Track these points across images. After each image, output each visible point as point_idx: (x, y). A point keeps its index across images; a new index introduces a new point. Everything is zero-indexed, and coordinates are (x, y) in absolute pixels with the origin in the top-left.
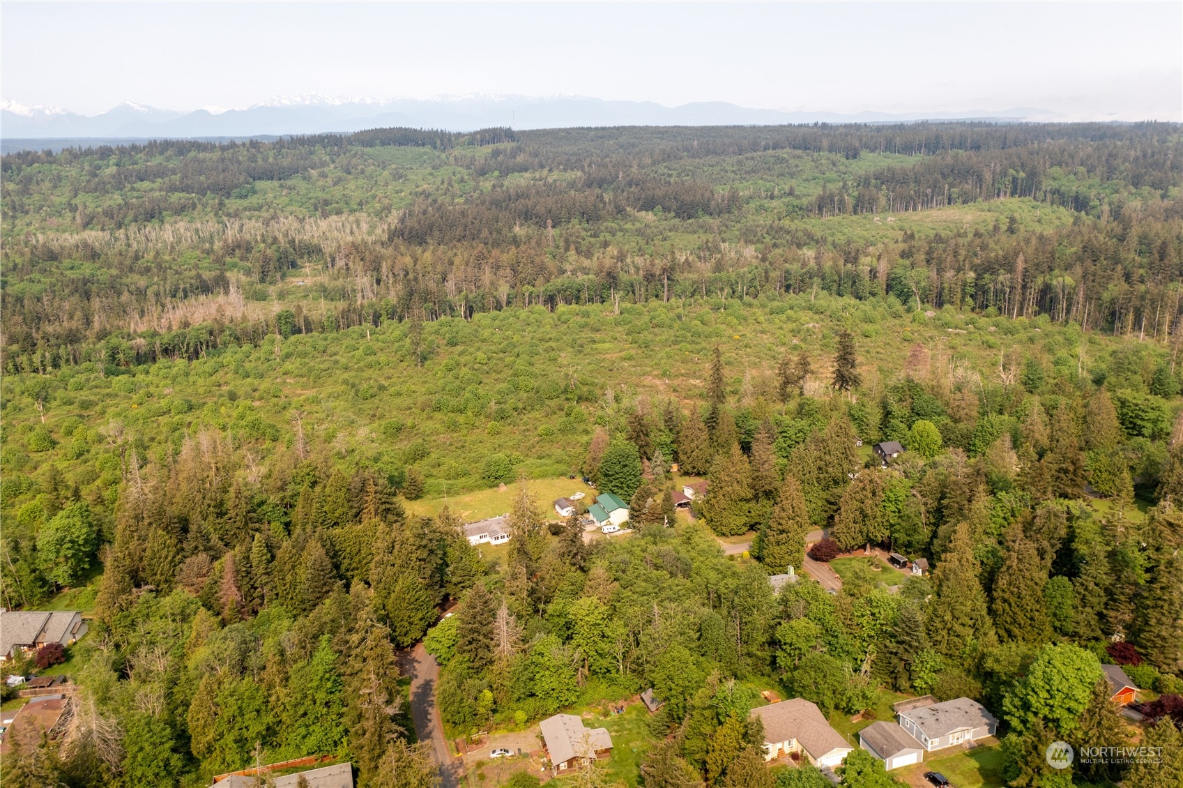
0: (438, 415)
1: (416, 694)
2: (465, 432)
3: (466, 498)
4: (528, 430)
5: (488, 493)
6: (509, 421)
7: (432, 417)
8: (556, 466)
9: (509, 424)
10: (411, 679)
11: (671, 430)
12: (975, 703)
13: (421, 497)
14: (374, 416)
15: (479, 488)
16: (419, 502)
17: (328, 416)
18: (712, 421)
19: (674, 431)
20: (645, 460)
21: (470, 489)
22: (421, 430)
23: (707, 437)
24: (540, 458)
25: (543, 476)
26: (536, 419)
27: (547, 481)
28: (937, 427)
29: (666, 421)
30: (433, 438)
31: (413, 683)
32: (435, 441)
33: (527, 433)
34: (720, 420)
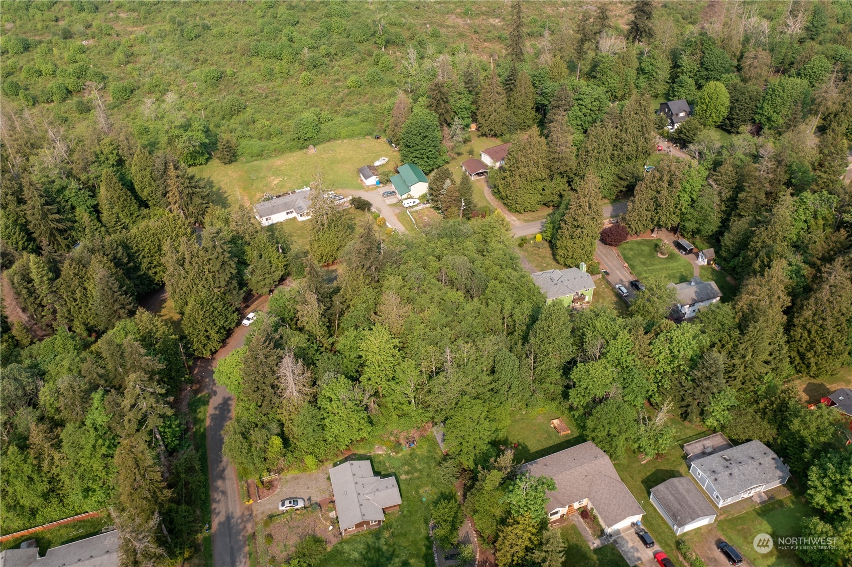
0: (256, 61)
1: (214, 417)
2: (279, 81)
3: (278, 162)
4: (338, 80)
5: (298, 154)
6: (320, 70)
7: (250, 63)
8: (363, 125)
9: (321, 73)
10: (210, 396)
11: (470, 92)
12: (769, 450)
13: (236, 161)
14: (197, 60)
15: (291, 150)
16: (233, 166)
17: (155, 59)
18: (510, 83)
19: (474, 93)
20: (445, 127)
21: (280, 152)
22: (240, 79)
23: (505, 100)
24: (348, 116)
25: (351, 136)
26: (347, 67)
27: (355, 141)
28: (727, 86)
29: (466, 83)
30: (251, 88)
31: (211, 401)
32: (252, 92)
33: (337, 84)
34: (518, 82)
